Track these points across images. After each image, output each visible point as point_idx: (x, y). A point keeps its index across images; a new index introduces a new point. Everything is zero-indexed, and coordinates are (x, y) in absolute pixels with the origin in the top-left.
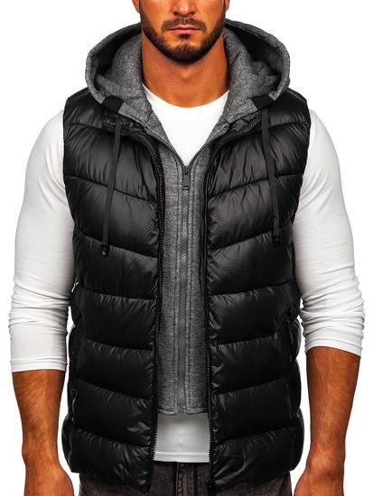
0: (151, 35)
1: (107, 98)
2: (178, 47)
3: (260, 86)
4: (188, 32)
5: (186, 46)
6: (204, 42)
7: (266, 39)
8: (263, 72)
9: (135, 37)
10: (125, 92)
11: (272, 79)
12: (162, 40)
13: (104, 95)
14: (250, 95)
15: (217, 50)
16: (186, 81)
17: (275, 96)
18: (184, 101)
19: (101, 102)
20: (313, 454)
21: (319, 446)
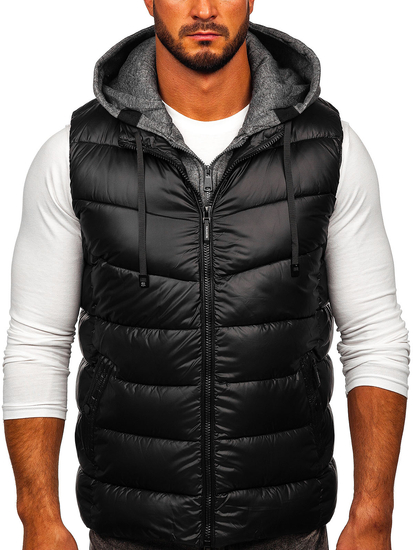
0: (167, 41)
1: (123, 111)
2: (197, 55)
3: (284, 96)
4: (209, 38)
5: (206, 53)
6: (226, 49)
7: (292, 45)
8: (290, 81)
9: (147, 41)
10: (142, 104)
11: (299, 89)
12: (180, 47)
13: (118, 108)
14: (273, 106)
15: (240, 58)
16: (205, 92)
17: (301, 108)
18: (204, 114)
19: (116, 116)
20: (358, 504)
21: (365, 494)
